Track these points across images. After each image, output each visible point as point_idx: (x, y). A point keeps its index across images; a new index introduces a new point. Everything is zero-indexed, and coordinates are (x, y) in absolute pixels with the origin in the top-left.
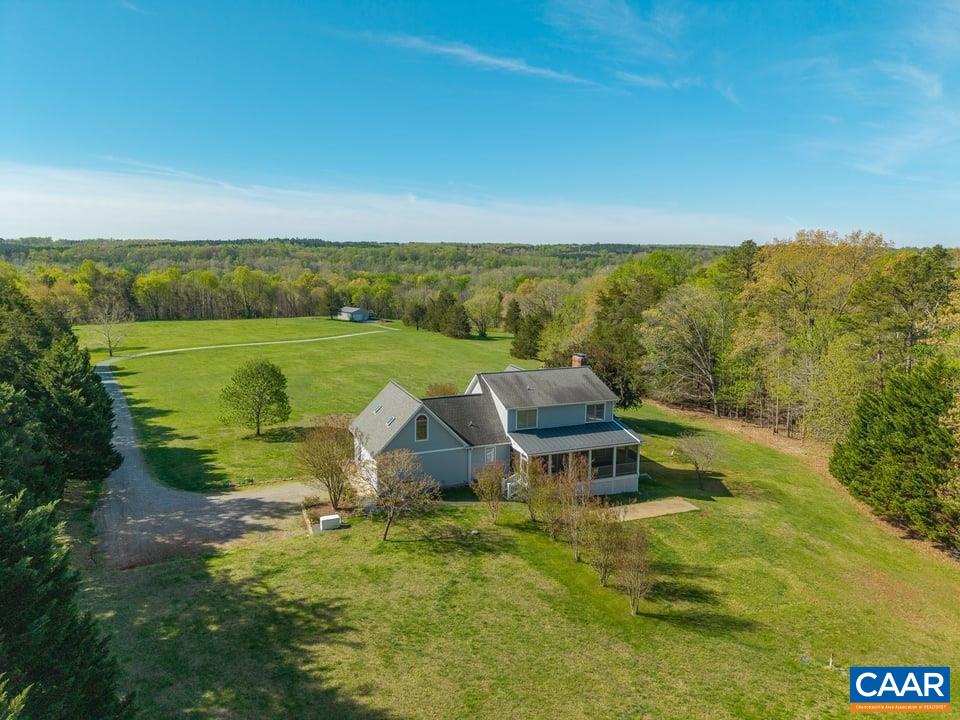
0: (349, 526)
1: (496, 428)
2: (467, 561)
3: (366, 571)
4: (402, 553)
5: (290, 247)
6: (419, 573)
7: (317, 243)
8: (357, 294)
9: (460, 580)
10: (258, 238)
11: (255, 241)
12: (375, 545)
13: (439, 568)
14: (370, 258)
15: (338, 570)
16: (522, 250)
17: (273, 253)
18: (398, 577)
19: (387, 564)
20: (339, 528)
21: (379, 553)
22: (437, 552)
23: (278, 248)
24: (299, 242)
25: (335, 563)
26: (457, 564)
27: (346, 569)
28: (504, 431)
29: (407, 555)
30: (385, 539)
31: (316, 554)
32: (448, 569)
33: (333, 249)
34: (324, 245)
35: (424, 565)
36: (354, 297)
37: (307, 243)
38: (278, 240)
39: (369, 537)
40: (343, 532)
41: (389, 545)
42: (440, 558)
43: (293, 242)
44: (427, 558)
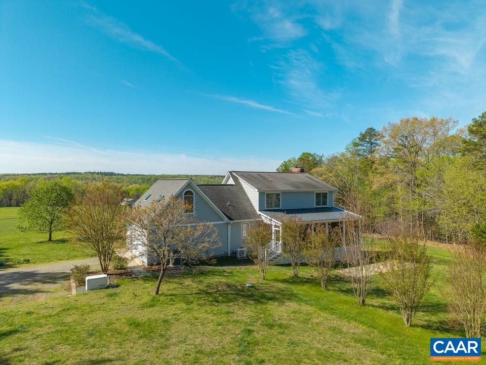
0: (117, 286)
1: (249, 208)
2: (253, 309)
3: (135, 324)
4: (178, 305)
5: (96, 176)
6: (203, 324)
7: (112, 174)
8: (132, 192)
9: (254, 328)
10: (79, 172)
11: (77, 173)
12: (146, 299)
13: (224, 318)
14: (140, 180)
15: (98, 325)
16: (220, 177)
17: (87, 179)
18: (177, 330)
19: (162, 316)
20: (106, 288)
21: (152, 306)
22: (217, 302)
23: (90, 176)
24: (101, 173)
25: (97, 318)
26: (245, 312)
27: (110, 324)
28: (255, 211)
29: (184, 306)
30: (157, 293)
31: (74, 311)
32: (235, 318)
33: (120, 177)
34: (115, 175)
35: (206, 314)
36: (131, 193)
37: (106, 174)
38: (90, 172)
39: (139, 293)
40: (110, 291)
41: (162, 298)
42: (224, 307)
43: (98, 173)
44: (208, 308)
